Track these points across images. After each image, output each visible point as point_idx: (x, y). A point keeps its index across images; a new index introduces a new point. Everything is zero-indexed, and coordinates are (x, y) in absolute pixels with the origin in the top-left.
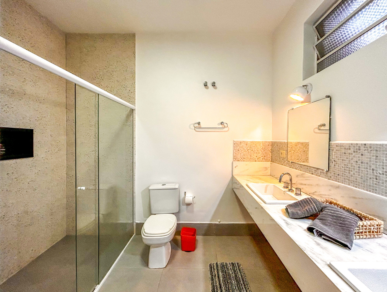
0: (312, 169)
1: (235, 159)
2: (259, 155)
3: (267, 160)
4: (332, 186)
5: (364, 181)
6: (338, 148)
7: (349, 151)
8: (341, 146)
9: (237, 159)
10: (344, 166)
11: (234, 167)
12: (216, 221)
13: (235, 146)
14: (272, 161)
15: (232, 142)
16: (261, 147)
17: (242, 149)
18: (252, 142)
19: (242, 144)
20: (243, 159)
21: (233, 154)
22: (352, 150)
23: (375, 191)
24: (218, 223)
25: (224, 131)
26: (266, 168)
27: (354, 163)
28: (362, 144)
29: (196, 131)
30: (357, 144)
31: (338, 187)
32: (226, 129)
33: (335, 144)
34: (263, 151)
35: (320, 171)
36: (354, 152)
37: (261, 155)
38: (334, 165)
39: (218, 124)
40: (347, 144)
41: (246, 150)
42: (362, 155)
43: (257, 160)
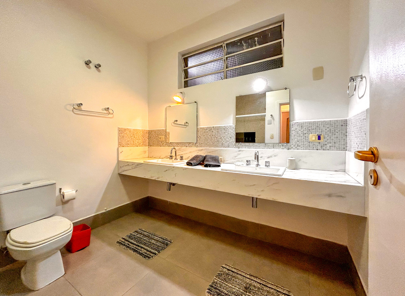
0: (186, 144)
1: (120, 144)
2: (140, 141)
3: (145, 146)
4: (198, 150)
5: (213, 144)
6: (201, 130)
7: (207, 131)
8: (203, 129)
9: (122, 145)
10: (204, 139)
11: (120, 152)
12: (102, 210)
13: (120, 132)
14: (150, 145)
15: (117, 129)
16: (141, 135)
17: (126, 136)
18: (134, 130)
19: (127, 131)
20: (128, 145)
21: (119, 141)
22: (208, 130)
23: (217, 147)
24: (104, 211)
25: (109, 118)
26: (145, 152)
27: (209, 137)
28: (212, 127)
29: (75, 113)
30: (210, 127)
31: (202, 150)
32: (110, 116)
33: (200, 128)
34: (142, 137)
35: (191, 144)
36: (209, 131)
37: (141, 141)
38: (200, 139)
39: (102, 110)
40: (206, 127)
41: (130, 137)
42: (212, 132)
43: (138, 145)
